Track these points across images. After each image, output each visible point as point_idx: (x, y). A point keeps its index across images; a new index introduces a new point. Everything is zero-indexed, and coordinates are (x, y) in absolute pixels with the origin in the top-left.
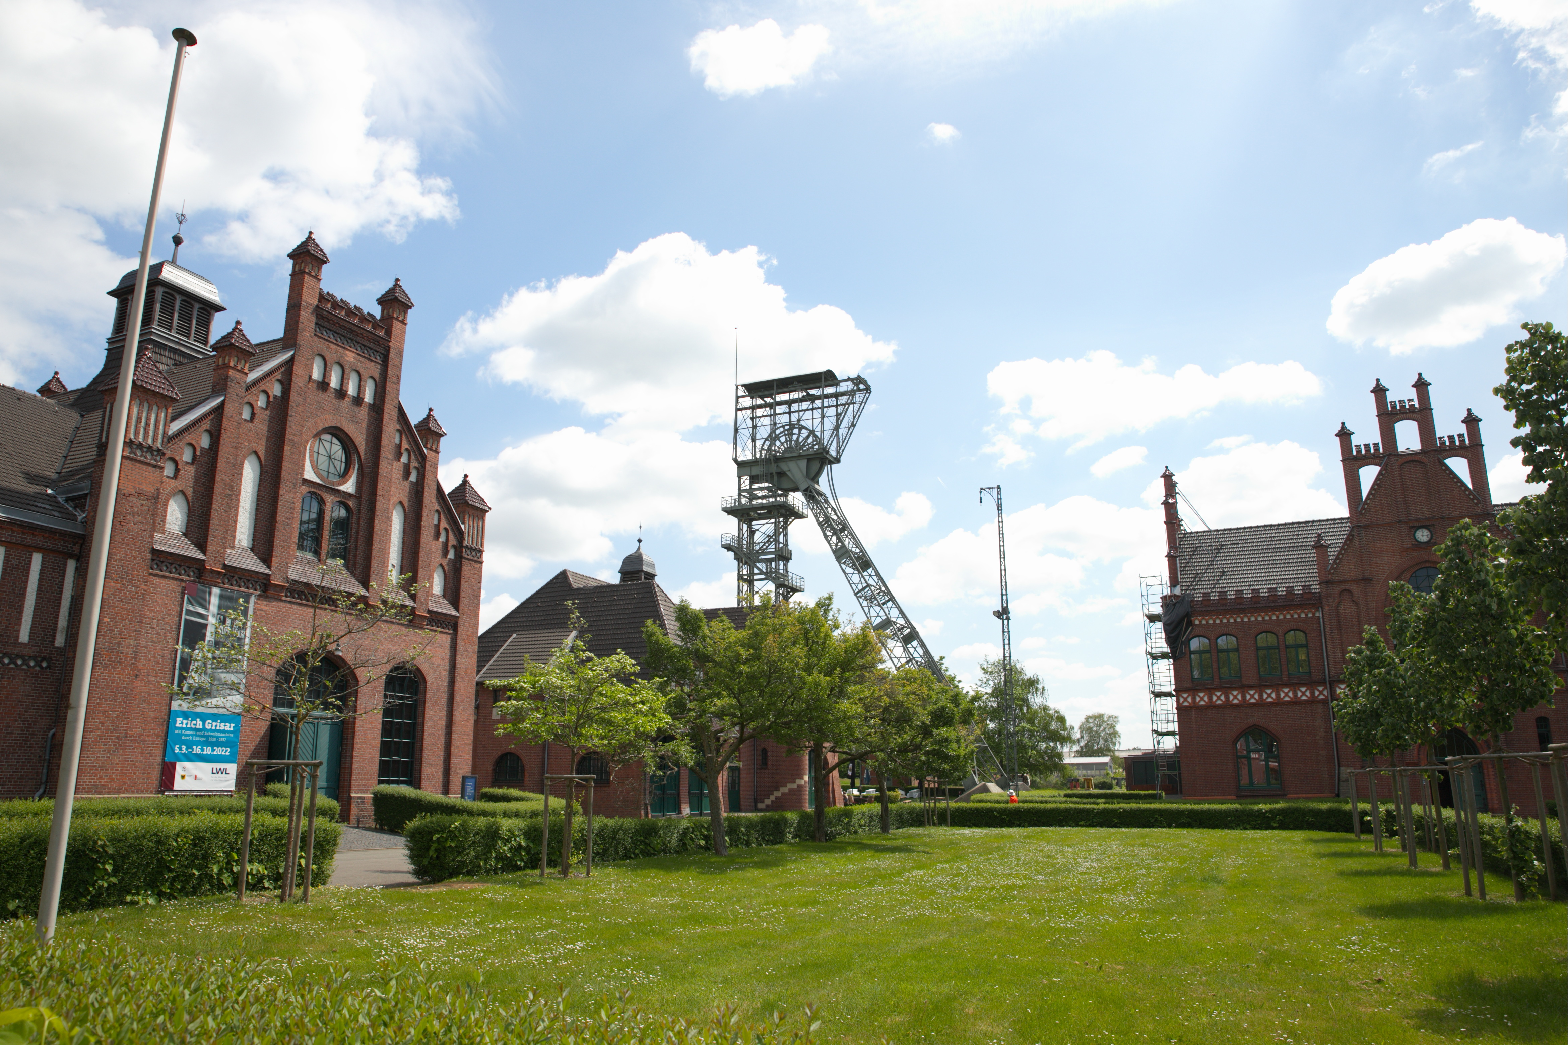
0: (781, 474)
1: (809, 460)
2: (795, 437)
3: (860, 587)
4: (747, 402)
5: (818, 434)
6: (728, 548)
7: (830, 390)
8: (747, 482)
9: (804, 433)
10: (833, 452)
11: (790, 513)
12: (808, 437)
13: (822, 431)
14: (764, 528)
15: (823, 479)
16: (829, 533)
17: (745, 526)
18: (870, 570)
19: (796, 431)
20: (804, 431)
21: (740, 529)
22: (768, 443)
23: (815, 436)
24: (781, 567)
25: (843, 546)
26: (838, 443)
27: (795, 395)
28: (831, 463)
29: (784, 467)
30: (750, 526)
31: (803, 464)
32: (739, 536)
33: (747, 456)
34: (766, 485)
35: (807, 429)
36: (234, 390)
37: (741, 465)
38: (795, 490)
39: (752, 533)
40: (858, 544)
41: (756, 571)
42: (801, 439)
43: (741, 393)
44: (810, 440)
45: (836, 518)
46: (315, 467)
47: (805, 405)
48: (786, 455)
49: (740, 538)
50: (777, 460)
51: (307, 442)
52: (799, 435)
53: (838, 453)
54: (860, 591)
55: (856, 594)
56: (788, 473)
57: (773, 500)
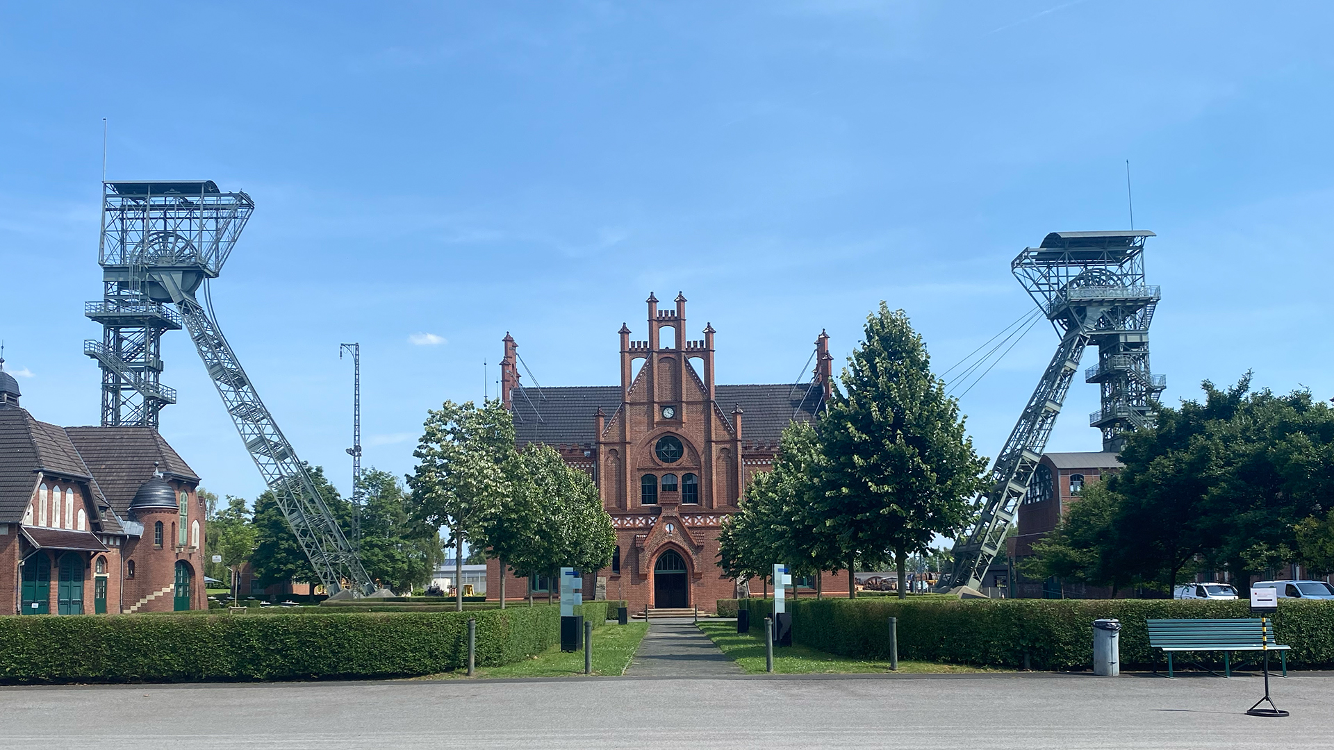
0: (154, 284)
1: (184, 273)
2: (170, 246)
3: (235, 404)
4: (117, 202)
5: (196, 245)
6: (92, 354)
7: (210, 200)
8: (115, 288)
9: (181, 244)
10: (211, 266)
11: (162, 324)
12: (184, 249)
13: (200, 242)
14: (132, 335)
15: (199, 293)
16: (204, 349)
17: (112, 334)
18: (245, 388)
19: (171, 239)
20: (180, 241)
21: (106, 336)
22: (139, 249)
23: (193, 247)
24: (151, 379)
25: (219, 362)
26: (217, 257)
27: (171, 200)
28: (208, 276)
29: (157, 277)
30: (117, 332)
31: (178, 277)
32: (104, 344)
33: (115, 260)
34: (137, 292)
35: (183, 239)
37: (108, 269)
38: (169, 301)
39: (120, 340)
40: (233, 360)
41: (123, 380)
42: (177, 249)
43: (109, 192)
44: (187, 252)
45: (211, 333)
47: (183, 214)
48: (160, 264)
49: (106, 344)
50: (150, 268)
52: (175, 244)
53: (217, 266)
54: (234, 408)
55: (230, 411)
56: (161, 283)
57: (143, 309)
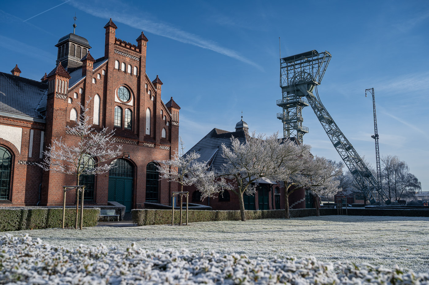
0: (298, 90)
1: (308, 84)
3: (329, 130)
4: (284, 65)
6: (280, 118)
7: (315, 58)
8: (286, 94)
10: (317, 81)
13: (313, 73)
14: (293, 110)
16: (316, 111)
18: (333, 124)
20: (306, 74)
22: (293, 79)
23: (310, 75)
24: (299, 124)
25: (322, 115)
26: (319, 77)
27: (302, 61)
29: (299, 88)
31: (306, 86)
33: (285, 85)
34: (293, 95)
35: (307, 73)
36: (88, 74)
37: (283, 88)
38: (304, 96)
39: (288, 112)
40: (328, 114)
41: (290, 126)
42: (305, 77)
43: (282, 62)
44: (309, 77)
45: (319, 105)
46: (119, 98)
47: (306, 64)
48: (300, 83)
49: (284, 115)
50: (296, 85)
51: (115, 89)
52: (304, 75)
54: (329, 131)
55: (327, 133)
56: (300, 90)
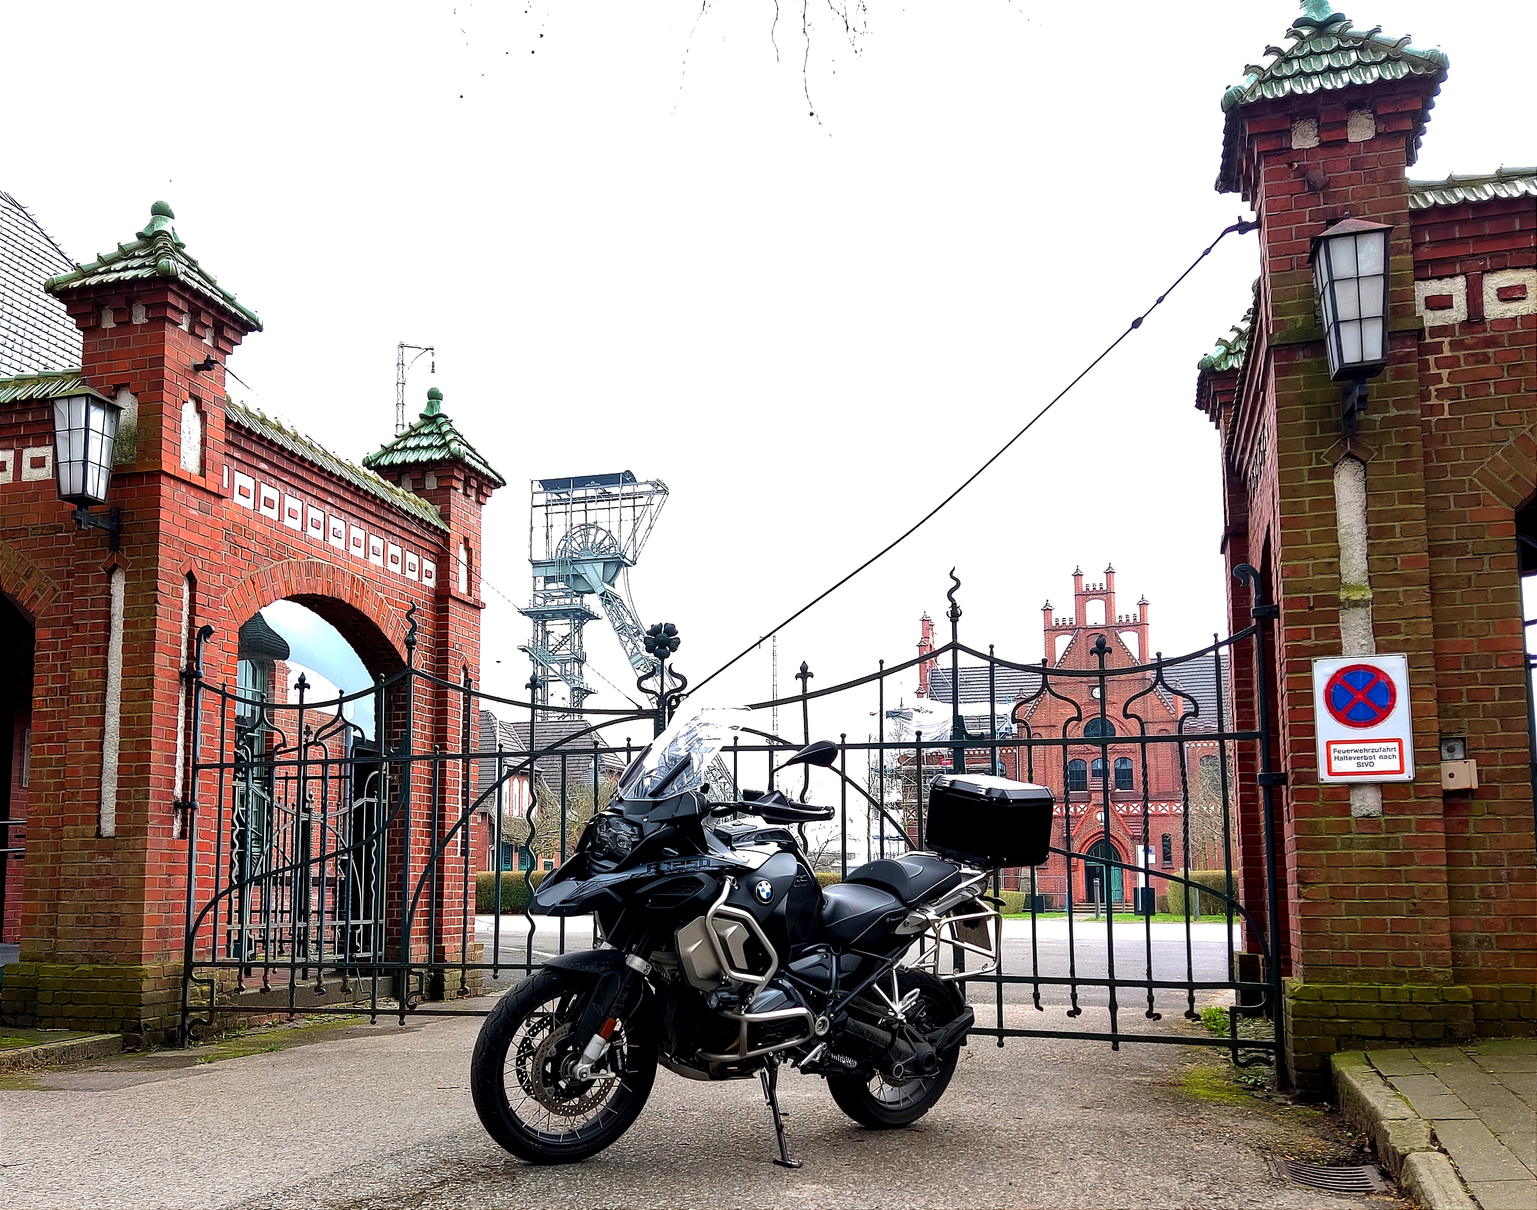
0: (578, 577)
1: (605, 563)
2: (591, 539)
4: (541, 499)
5: (615, 534)
6: (523, 649)
7: (628, 489)
8: (542, 583)
9: (601, 535)
10: (630, 556)
11: (584, 616)
12: (605, 539)
13: (619, 534)
15: (619, 580)
19: (593, 531)
20: (600, 532)
22: (563, 543)
23: (612, 538)
24: (576, 670)
27: (591, 492)
28: (627, 565)
29: (580, 569)
31: (600, 567)
32: (533, 638)
34: (561, 586)
35: (603, 530)
37: (536, 564)
38: (591, 593)
39: (546, 634)
42: (597, 540)
44: (607, 541)
47: (602, 504)
48: (583, 557)
50: (573, 561)
52: (595, 536)
56: (584, 576)
57: (568, 601)
